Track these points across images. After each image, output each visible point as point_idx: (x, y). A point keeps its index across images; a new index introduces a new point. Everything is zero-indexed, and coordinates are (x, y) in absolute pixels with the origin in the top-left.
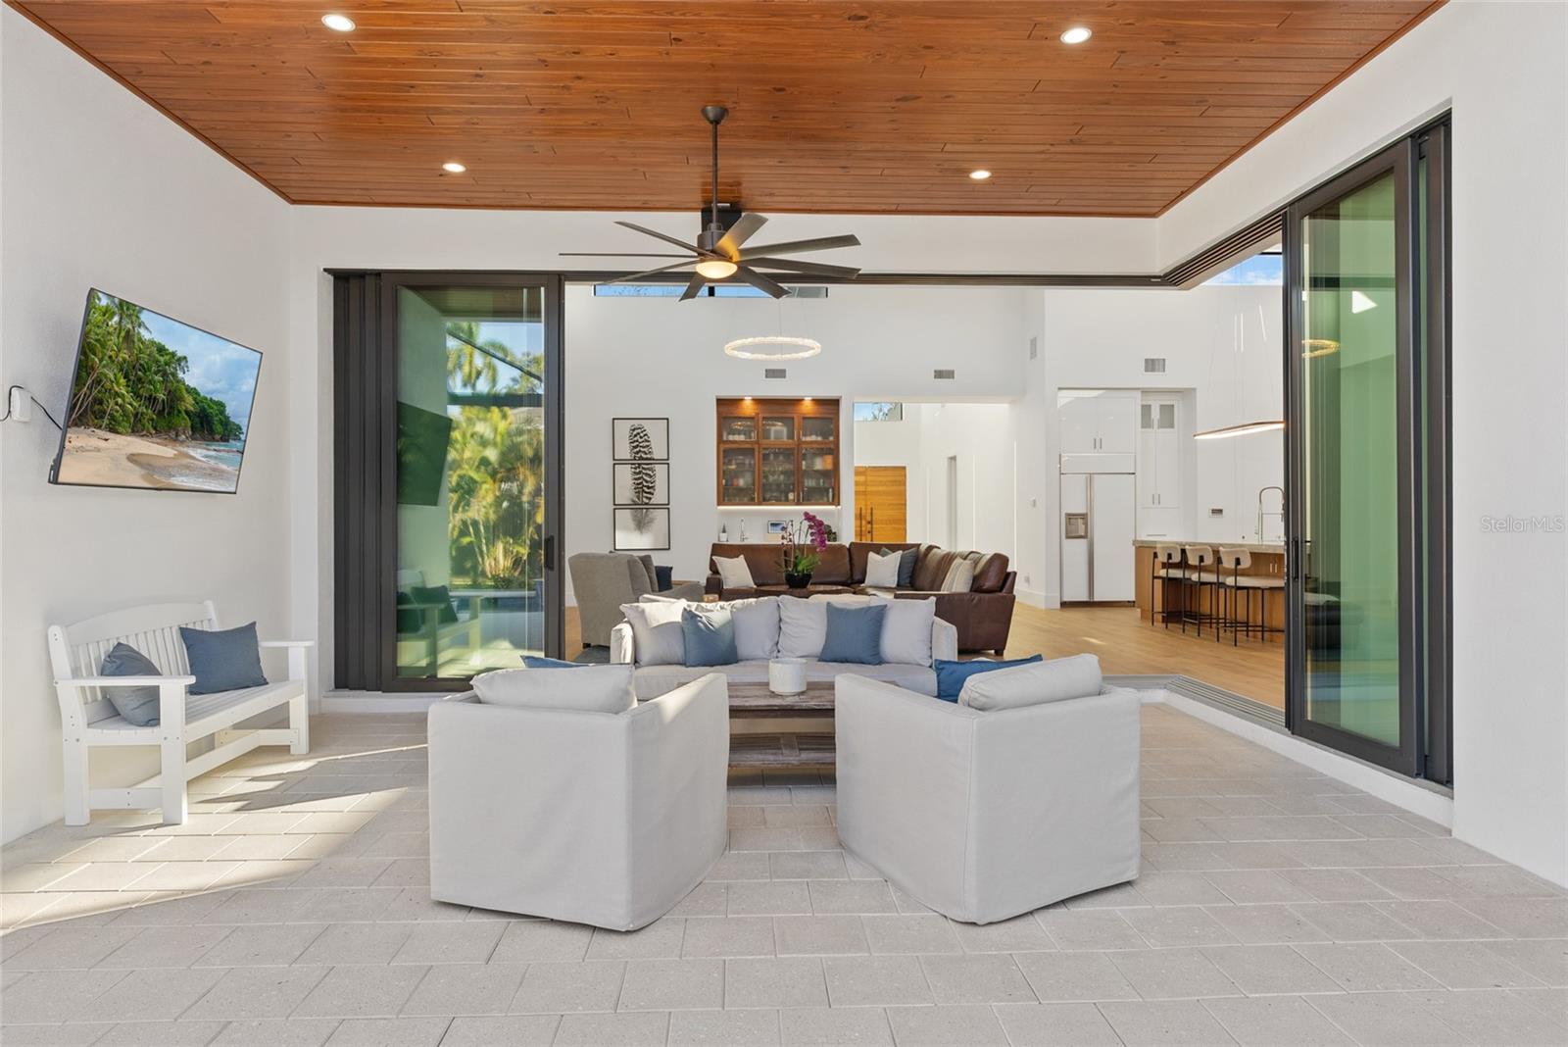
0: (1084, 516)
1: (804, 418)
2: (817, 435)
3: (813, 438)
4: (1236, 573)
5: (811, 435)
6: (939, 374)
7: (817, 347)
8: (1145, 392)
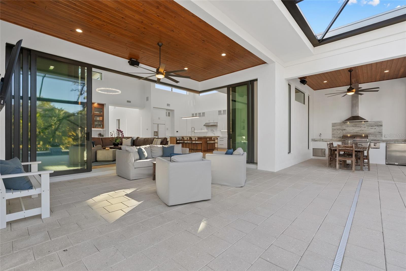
0: (157, 132)
1: (95, 108)
2: (98, 112)
3: (97, 113)
4: (195, 141)
5: (96, 112)
6: (128, 102)
7: (120, 92)
8: (167, 110)
